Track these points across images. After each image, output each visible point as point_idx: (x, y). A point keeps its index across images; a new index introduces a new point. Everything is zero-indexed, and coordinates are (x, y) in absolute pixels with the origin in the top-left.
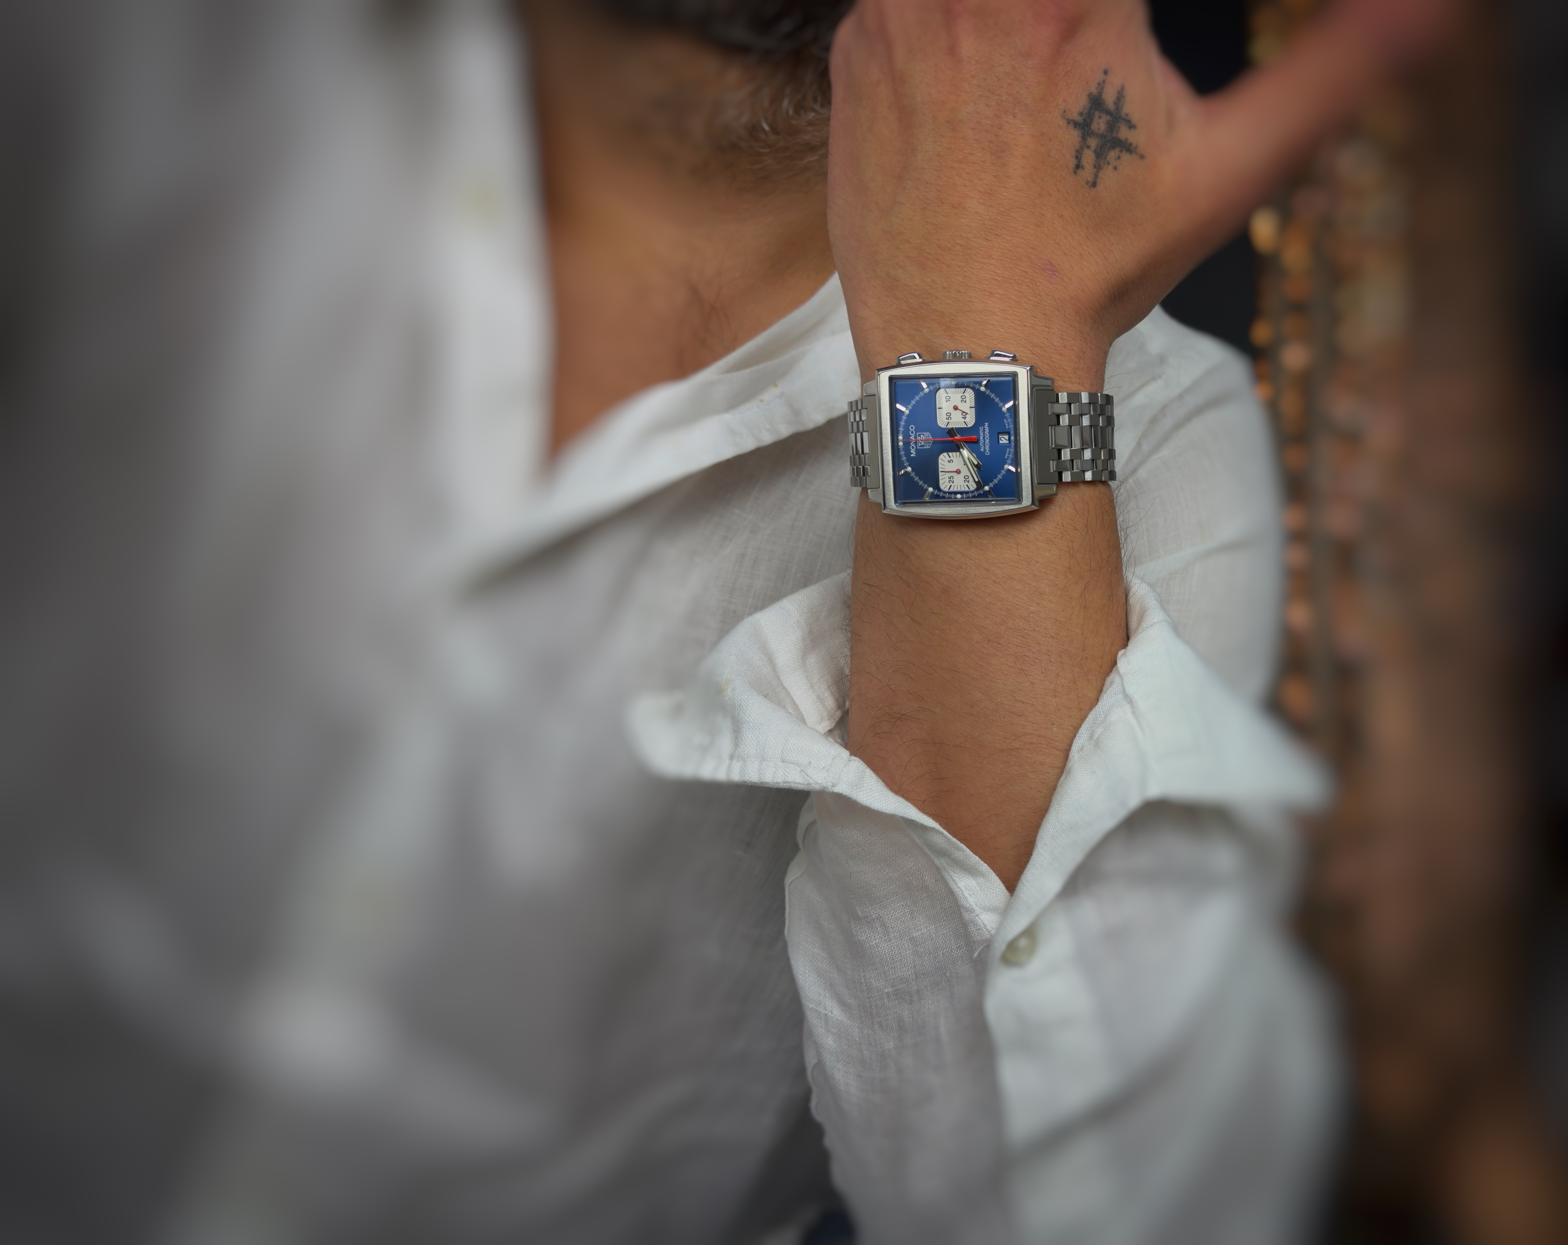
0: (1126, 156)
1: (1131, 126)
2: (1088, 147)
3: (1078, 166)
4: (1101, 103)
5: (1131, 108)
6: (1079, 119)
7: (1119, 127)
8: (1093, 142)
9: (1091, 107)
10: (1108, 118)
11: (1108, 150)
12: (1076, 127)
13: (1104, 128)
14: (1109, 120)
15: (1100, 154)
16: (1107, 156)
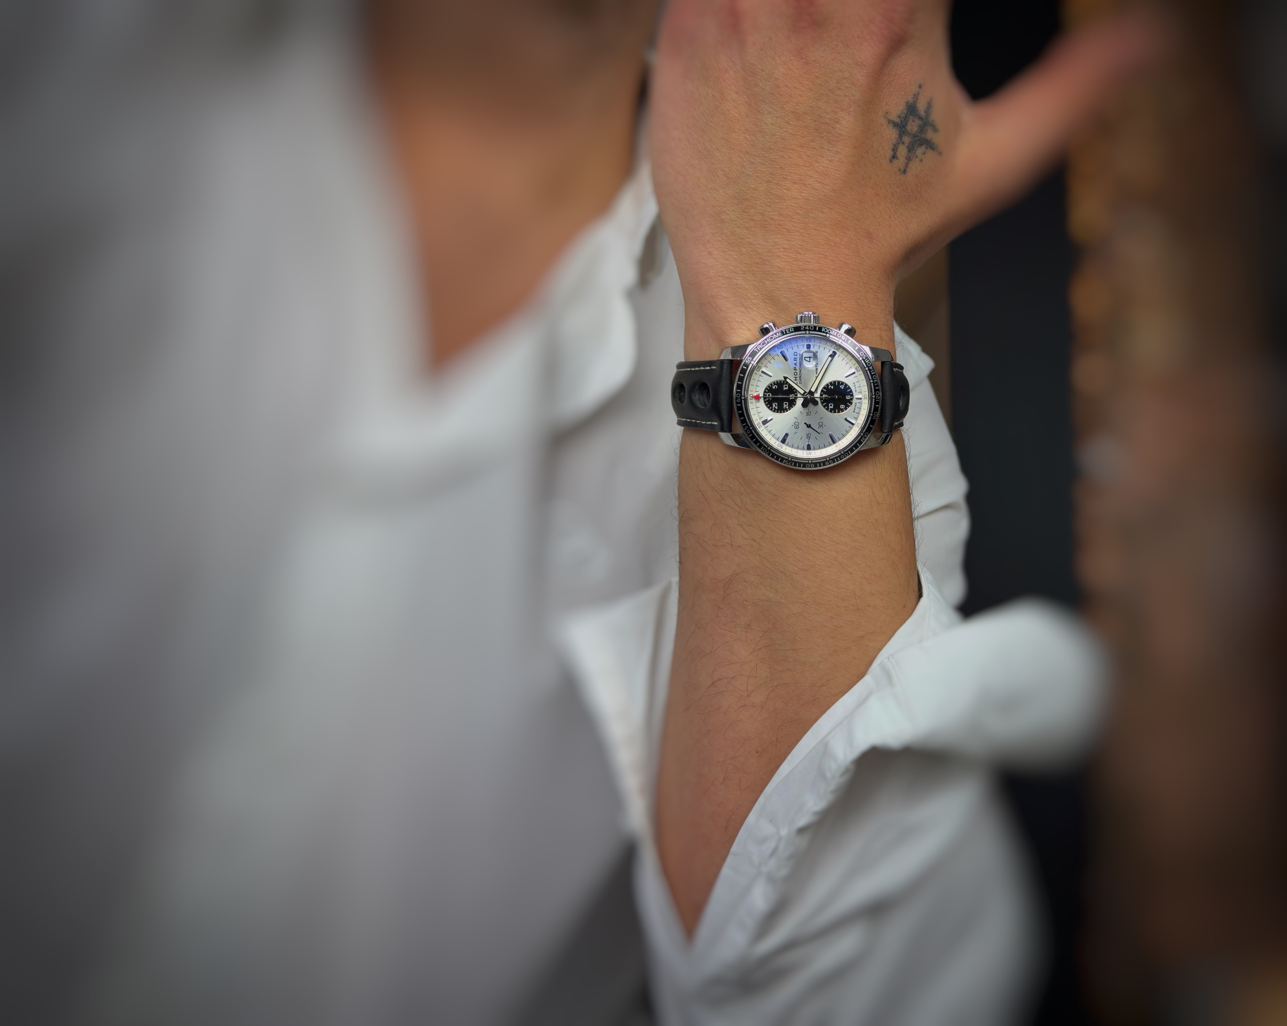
0: (930, 153)
1: (936, 130)
2: (903, 143)
3: (894, 157)
4: (915, 110)
5: (936, 117)
6: (897, 120)
7: (927, 130)
8: (907, 140)
9: (908, 112)
10: (921, 122)
11: (918, 145)
12: (895, 126)
13: (916, 130)
14: (920, 124)
15: (911, 149)
16: (916, 150)
